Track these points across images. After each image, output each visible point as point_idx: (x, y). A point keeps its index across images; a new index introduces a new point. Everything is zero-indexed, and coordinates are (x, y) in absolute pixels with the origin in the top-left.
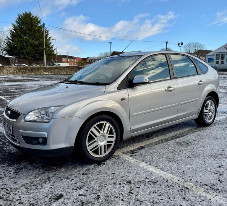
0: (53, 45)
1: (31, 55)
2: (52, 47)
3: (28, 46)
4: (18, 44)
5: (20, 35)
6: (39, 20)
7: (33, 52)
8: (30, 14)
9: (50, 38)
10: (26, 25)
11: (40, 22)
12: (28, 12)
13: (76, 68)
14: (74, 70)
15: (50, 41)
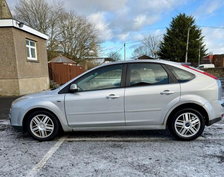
0: (205, 45)
1: (180, 58)
2: (203, 48)
3: (177, 48)
4: (169, 48)
5: (172, 38)
6: (193, 19)
7: (182, 54)
8: (184, 15)
9: (202, 37)
10: (178, 27)
11: (193, 22)
12: (182, 14)
13: (221, 69)
14: (217, 72)
15: (202, 41)
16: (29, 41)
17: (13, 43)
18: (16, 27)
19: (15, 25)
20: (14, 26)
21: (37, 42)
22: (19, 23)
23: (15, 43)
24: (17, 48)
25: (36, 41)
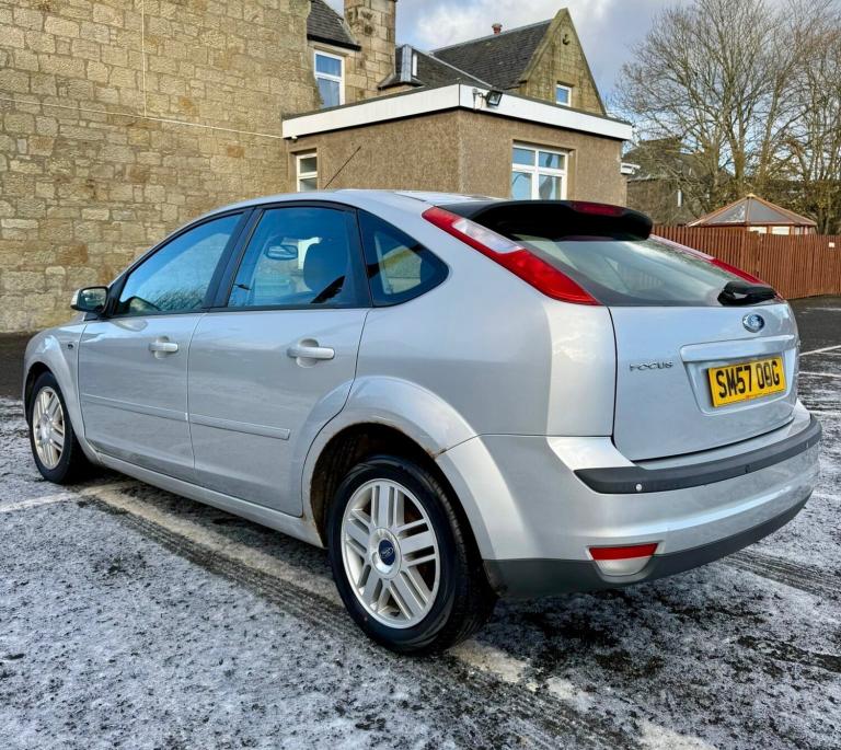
16: (537, 151)
17: (455, 161)
18: (472, 107)
19: (468, 102)
20: (463, 104)
21: (571, 153)
22: (485, 92)
23: (461, 162)
24: (469, 178)
25: (569, 150)
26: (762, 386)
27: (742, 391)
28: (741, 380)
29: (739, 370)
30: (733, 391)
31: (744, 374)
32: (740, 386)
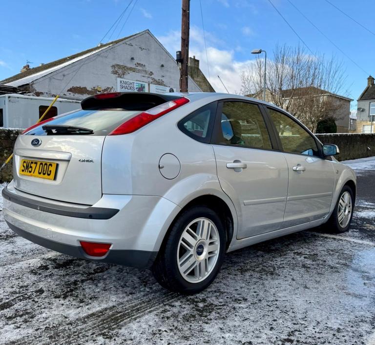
26: (40, 173)
27: (30, 172)
28: (31, 167)
29: (32, 163)
30: (27, 170)
31: (33, 165)
32: (30, 169)
